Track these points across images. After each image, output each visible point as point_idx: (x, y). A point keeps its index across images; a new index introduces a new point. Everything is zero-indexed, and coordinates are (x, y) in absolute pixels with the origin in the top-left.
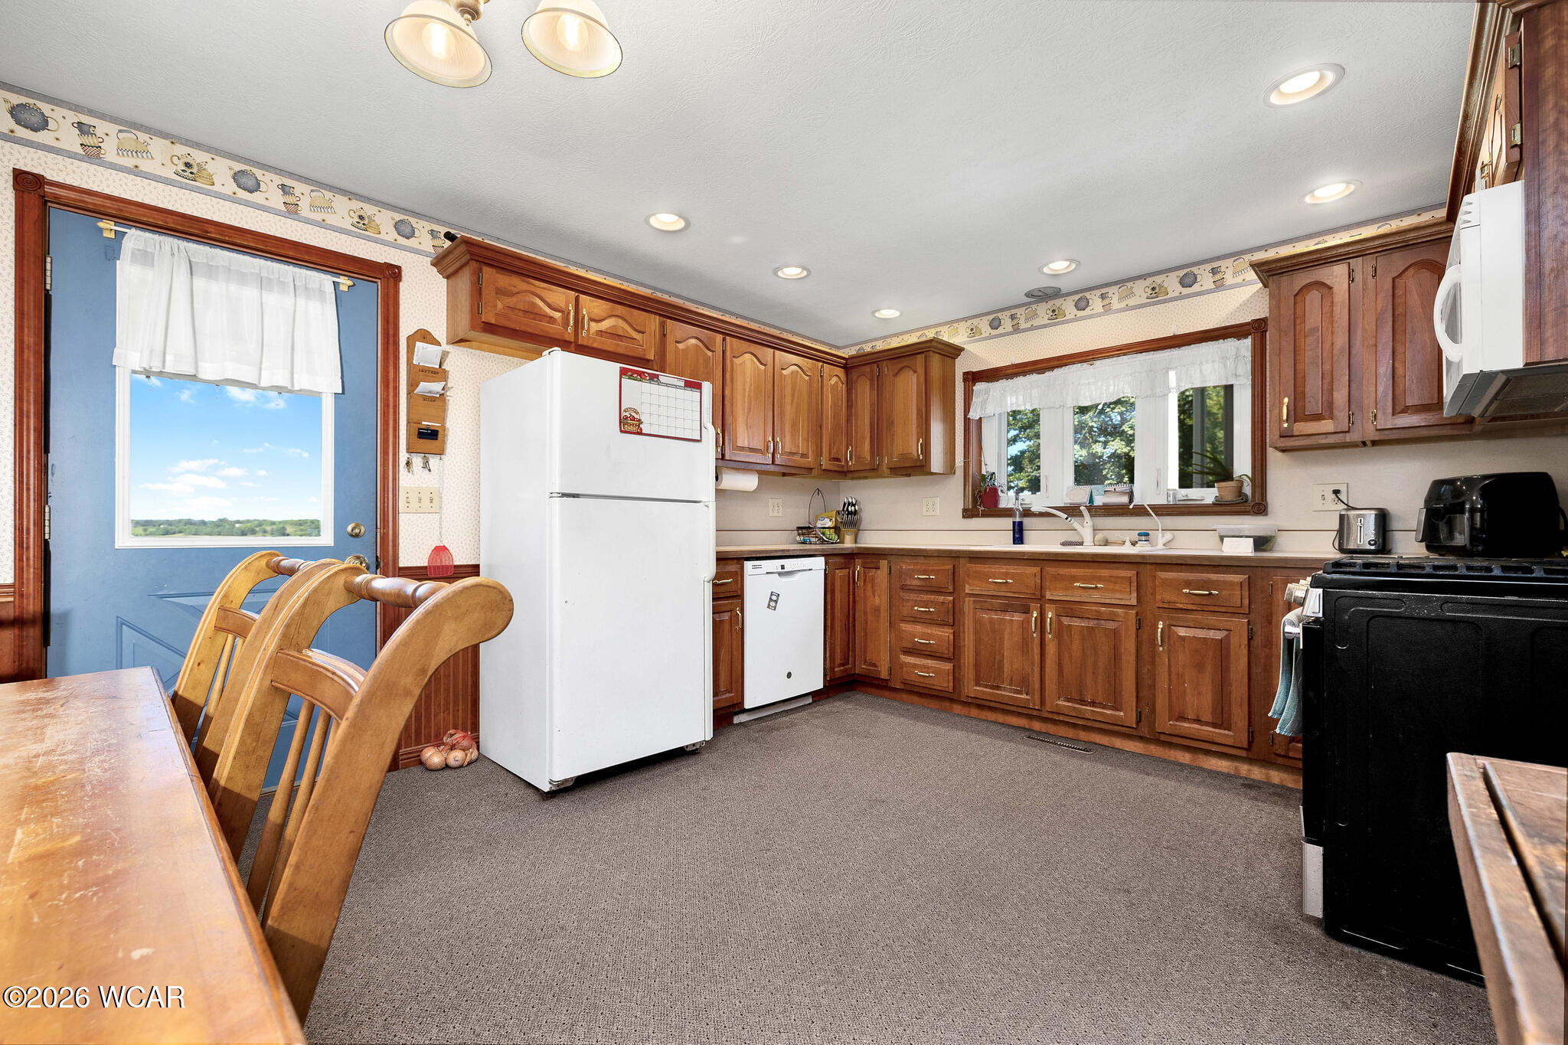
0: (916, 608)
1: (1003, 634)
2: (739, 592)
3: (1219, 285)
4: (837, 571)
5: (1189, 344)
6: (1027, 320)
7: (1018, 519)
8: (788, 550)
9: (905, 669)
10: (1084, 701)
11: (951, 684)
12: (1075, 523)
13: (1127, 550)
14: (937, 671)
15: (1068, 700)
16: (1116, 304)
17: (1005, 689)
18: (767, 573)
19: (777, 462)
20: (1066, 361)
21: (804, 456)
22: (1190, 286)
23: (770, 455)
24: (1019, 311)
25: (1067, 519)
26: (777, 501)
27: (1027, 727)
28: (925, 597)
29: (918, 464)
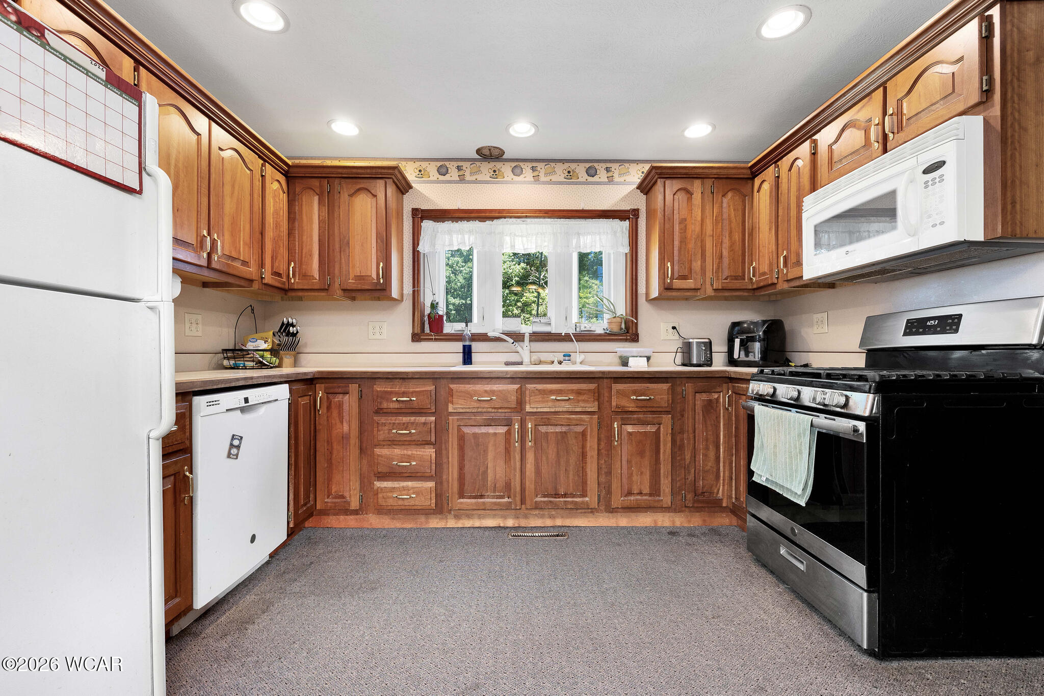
0: (394, 431)
1: (487, 447)
2: (187, 443)
3: (611, 180)
4: (299, 399)
5: (592, 218)
6: (471, 174)
7: (467, 343)
8: (252, 378)
9: (380, 495)
10: (559, 494)
11: (434, 501)
12: (518, 346)
13: (556, 368)
14: (418, 492)
15: (545, 496)
16: (543, 178)
17: (488, 497)
18: (227, 410)
19: (214, 265)
20: (505, 215)
21: (245, 263)
22: (593, 177)
23: (205, 255)
24: (465, 165)
25: (513, 343)
26: (194, 317)
27: (502, 525)
28: (405, 419)
29: (378, 287)
